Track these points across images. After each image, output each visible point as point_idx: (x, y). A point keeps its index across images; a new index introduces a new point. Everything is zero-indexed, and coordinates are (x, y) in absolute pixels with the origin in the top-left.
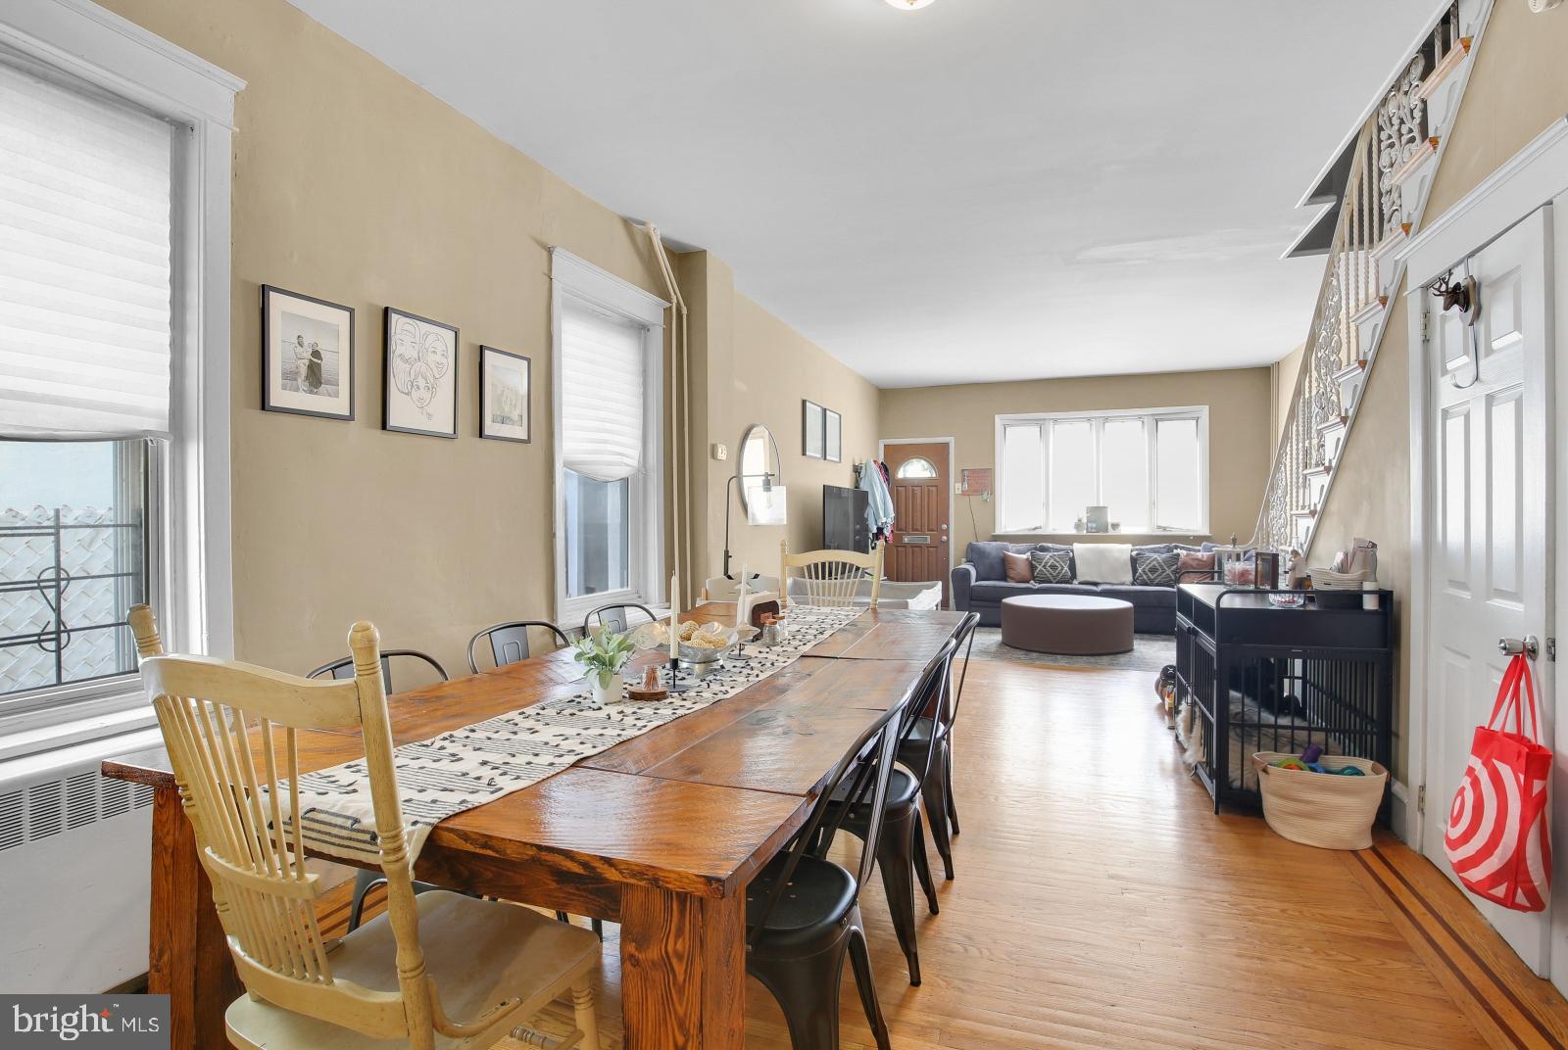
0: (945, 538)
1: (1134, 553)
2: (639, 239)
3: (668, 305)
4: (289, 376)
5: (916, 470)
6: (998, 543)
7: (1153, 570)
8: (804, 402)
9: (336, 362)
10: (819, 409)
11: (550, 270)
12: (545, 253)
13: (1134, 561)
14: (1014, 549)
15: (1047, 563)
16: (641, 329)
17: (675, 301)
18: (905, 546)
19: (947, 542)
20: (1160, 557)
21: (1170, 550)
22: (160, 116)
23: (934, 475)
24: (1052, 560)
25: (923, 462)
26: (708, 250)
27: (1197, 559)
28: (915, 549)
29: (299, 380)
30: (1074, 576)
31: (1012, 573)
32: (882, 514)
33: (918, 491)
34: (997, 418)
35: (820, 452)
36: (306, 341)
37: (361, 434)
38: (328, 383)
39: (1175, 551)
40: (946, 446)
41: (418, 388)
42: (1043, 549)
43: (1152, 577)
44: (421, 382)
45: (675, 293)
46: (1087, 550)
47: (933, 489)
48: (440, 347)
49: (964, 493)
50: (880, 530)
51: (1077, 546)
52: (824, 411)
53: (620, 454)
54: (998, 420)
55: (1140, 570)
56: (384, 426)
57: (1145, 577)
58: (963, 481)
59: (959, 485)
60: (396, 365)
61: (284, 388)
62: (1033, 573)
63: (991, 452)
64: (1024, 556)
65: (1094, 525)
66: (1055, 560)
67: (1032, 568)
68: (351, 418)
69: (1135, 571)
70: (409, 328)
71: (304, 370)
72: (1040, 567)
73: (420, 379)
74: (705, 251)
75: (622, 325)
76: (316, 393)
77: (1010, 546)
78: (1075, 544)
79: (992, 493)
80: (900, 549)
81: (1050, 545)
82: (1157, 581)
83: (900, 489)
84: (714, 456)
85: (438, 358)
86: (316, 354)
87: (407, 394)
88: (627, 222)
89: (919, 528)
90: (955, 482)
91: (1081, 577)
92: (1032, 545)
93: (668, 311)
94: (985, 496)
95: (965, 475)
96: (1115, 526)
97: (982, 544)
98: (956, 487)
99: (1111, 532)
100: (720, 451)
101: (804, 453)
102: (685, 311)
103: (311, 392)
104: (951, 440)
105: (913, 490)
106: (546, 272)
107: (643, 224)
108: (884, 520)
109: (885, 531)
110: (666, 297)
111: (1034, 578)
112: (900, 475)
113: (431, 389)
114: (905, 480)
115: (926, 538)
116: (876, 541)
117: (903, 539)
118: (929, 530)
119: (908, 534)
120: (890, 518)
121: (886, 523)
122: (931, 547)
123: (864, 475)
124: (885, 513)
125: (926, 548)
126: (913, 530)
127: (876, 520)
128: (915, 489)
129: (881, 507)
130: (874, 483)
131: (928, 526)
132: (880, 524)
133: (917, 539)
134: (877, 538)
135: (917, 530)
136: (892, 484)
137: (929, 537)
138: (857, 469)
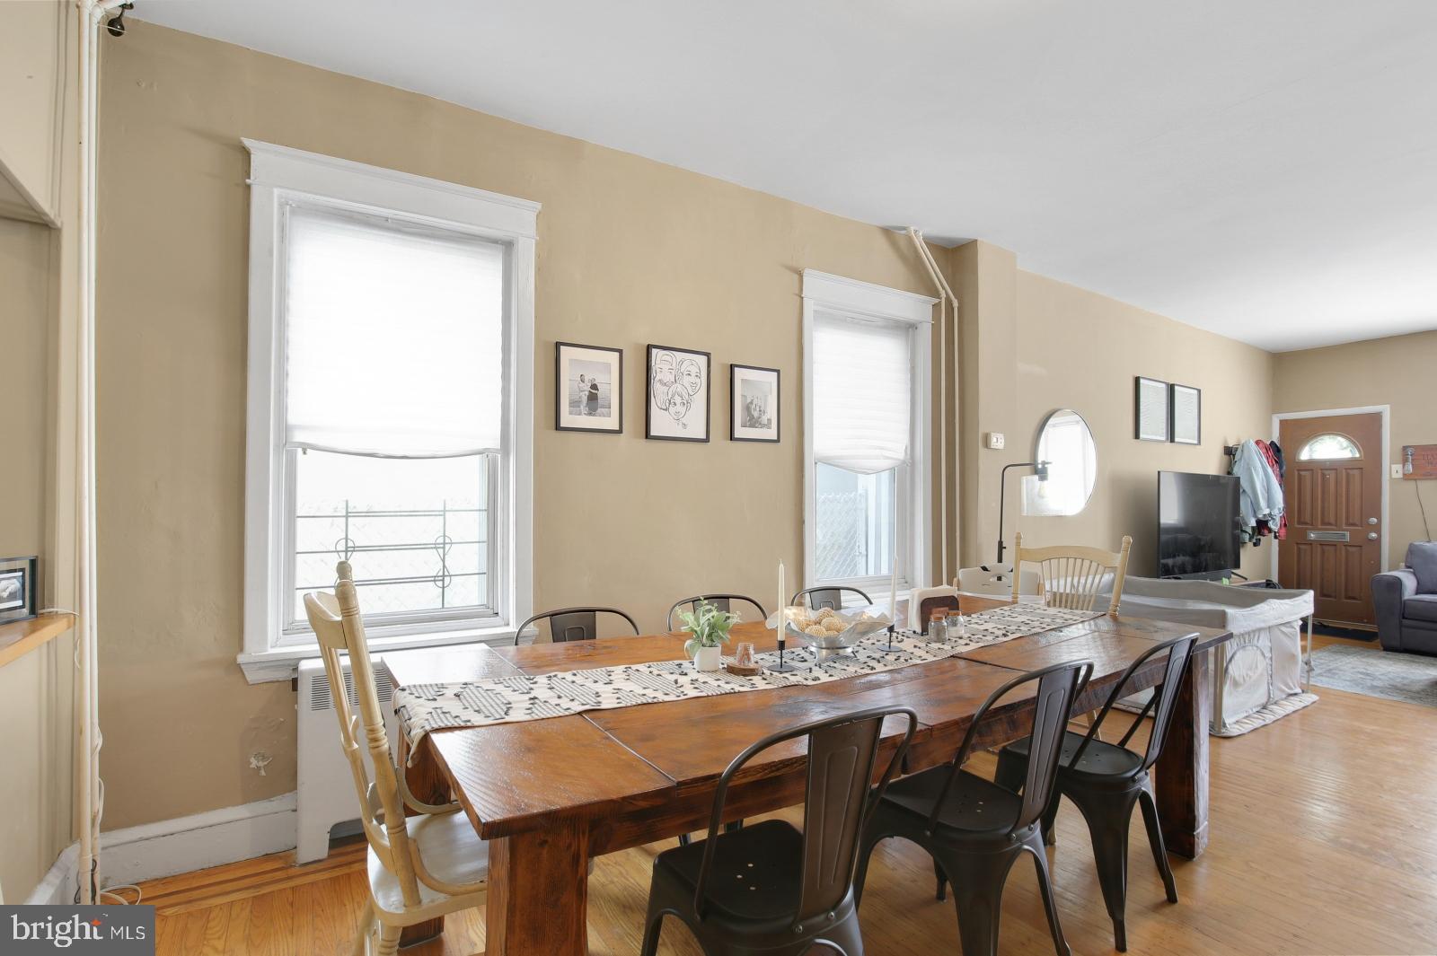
0: (1374, 535)
2: (903, 243)
3: (937, 301)
4: (574, 404)
5: (1329, 449)
8: (1137, 380)
9: (609, 390)
10: (1164, 385)
11: (801, 290)
12: (796, 277)
16: (907, 329)
17: (943, 295)
18: (1311, 543)
19: (1378, 541)
22: (495, 241)
23: (1358, 456)
25: (1340, 438)
26: (979, 239)
28: (1326, 548)
29: (582, 407)
32: (1263, 503)
33: (1331, 476)
35: (1165, 435)
36: (586, 379)
37: (630, 442)
38: (603, 407)
40: (1377, 418)
41: (675, 404)
44: (678, 400)
45: (944, 288)
48: (694, 370)
49: (1406, 479)
50: (1262, 526)
52: (1171, 389)
53: (882, 448)
56: (647, 435)
58: (1404, 462)
60: (656, 387)
61: (571, 413)
68: (620, 431)
70: (668, 358)
71: (585, 399)
73: (677, 397)
74: (975, 242)
75: (885, 327)
76: (594, 415)
80: (1302, 547)
83: (1303, 473)
84: (987, 444)
85: (693, 379)
86: (594, 387)
87: (666, 410)
88: (888, 232)
89: (1332, 521)
90: (1392, 464)
93: (936, 307)
95: (1408, 455)
98: (1393, 471)
100: (995, 440)
101: (1137, 436)
102: (956, 304)
103: (590, 414)
104: (1386, 411)
105: (1323, 475)
106: (797, 292)
107: (904, 229)
108: (1267, 511)
109: (1271, 524)
110: (934, 292)
112: (1305, 455)
113: (687, 404)
114: (1311, 462)
115: (1344, 535)
116: (1259, 537)
117: (1306, 535)
118: (1348, 524)
119: (1315, 529)
120: (1279, 509)
121: (1270, 515)
122: (1350, 549)
123: (1241, 459)
124: (1270, 504)
125: (1344, 548)
126: (1323, 523)
127: (1255, 512)
128: (1327, 472)
129: (1263, 498)
130: (1255, 470)
131: (1347, 518)
132: (1260, 516)
133: (1330, 535)
134: (1260, 533)
135: (1330, 524)
136: (1284, 468)
137: (1348, 534)
138: (1229, 452)
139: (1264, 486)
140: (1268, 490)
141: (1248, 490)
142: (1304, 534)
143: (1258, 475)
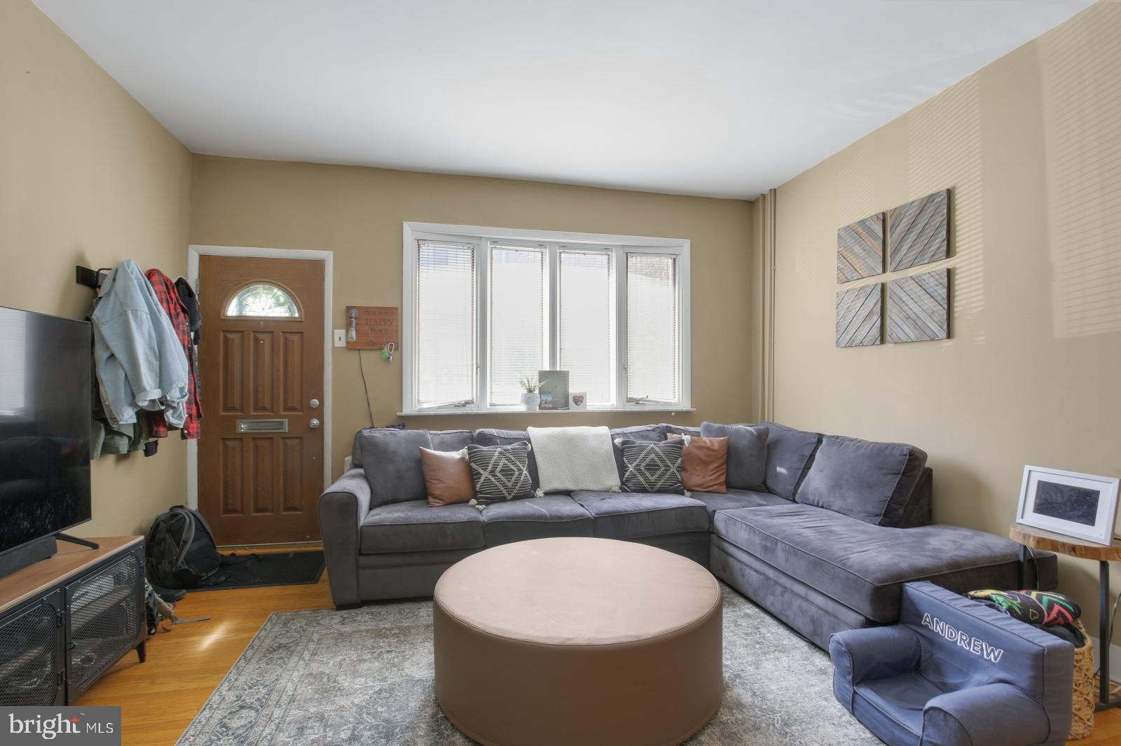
0: (315, 422)
1: (618, 441)
5: (262, 304)
6: (409, 431)
7: (652, 467)
13: (620, 453)
14: (437, 440)
15: (496, 465)
18: (241, 438)
19: (320, 430)
20: (658, 447)
21: (663, 434)
23: (297, 315)
24: (504, 461)
25: (275, 290)
27: (707, 448)
28: (260, 443)
30: (536, 483)
31: (437, 488)
32: (148, 379)
33: (266, 340)
34: (407, 227)
39: (672, 437)
40: (318, 266)
42: (486, 440)
43: (652, 479)
46: (550, 437)
47: (296, 338)
49: (350, 346)
50: (151, 421)
51: (533, 432)
54: (410, 231)
55: (631, 468)
57: (641, 479)
58: (348, 327)
59: (340, 333)
62: (473, 485)
63: (397, 280)
64: (456, 455)
65: (550, 398)
66: (509, 459)
67: (472, 475)
69: (622, 469)
72: (485, 474)
77: (430, 434)
78: (530, 429)
79: (398, 347)
80: (230, 443)
81: (494, 431)
82: (659, 485)
83: (231, 336)
89: (267, 404)
90: (335, 327)
91: (547, 483)
92: (465, 432)
94: (386, 351)
95: (352, 316)
96: (579, 400)
97: (379, 434)
98: (335, 337)
99: (573, 408)
104: (328, 256)
105: (257, 340)
108: (155, 394)
109: (170, 416)
111: (475, 494)
112: (232, 311)
114: (240, 320)
115: (281, 423)
116: (152, 440)
117: (234, 426)
118: (287, 409)
119: (246, 417)
120: (182, 389)
121: (163, 401)
122: (289, 442)
123: (109, 293)
124: (163, 379)
125: (281, 441)
126: (257, 409)
127: (134, 396)
128: (260, 336)
129: (151, 369)
130: (136, 316)
131: (285, 401)
132: (144, 404)
133: (266, 425)
134: (151, 434)
135: (264, 409)
136: (199, 323)
137: (286, 421)
138: (87, 278)
139: (152, 349)
140: (160, 355)
141: (121, 356)
142: (232, 423)
143: (140, 326)
